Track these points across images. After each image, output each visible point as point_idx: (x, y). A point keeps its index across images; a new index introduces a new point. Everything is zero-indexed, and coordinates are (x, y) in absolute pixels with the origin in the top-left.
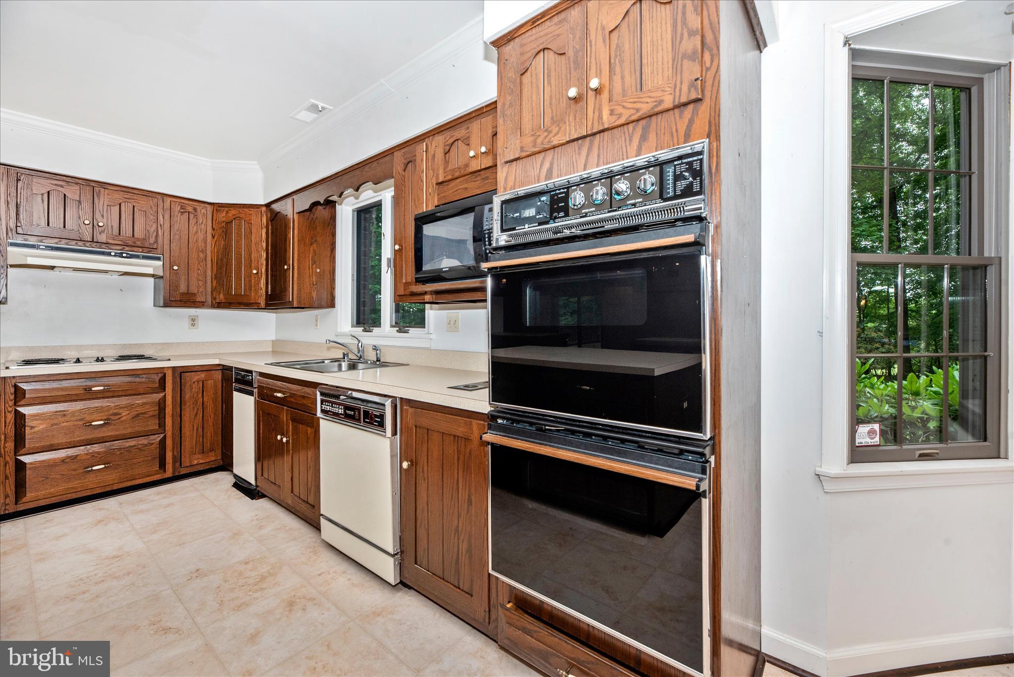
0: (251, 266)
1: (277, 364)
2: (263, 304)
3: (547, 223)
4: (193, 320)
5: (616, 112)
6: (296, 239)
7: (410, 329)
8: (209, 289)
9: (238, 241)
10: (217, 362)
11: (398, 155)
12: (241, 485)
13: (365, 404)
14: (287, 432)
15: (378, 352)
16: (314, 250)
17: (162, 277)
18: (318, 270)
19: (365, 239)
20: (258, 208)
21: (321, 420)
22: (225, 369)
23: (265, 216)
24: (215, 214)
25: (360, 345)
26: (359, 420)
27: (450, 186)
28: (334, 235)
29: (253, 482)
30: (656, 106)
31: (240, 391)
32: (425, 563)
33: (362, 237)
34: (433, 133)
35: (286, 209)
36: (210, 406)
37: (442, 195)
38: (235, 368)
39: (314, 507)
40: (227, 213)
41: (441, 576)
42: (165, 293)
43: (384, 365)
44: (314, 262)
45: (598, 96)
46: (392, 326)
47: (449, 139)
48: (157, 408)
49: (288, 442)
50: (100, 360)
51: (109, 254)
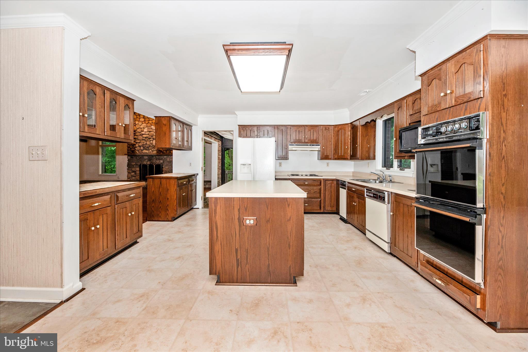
0: (345, 145)
1: (353, 180)
2: (349, 158)
3: (435, 136)
4: (328, 164)
5: (456, 101)
6: (360, 135)
7: (405, 169)
8: (333, 154)
9: (341, 137)
10: (335, 178)
11: (395, 104)
12: (342, 219)
13: (379, 193)
14: (356, 202)
15: (391, 177)
16: (367, 138)
17: (320, 151)
18: (369, 146)
19: (388, 131)
20: (348, 125)
21: (366, 198)
22: (338, 181)
23: (350, 127)
24: (334, 129)
25: (384, 174)
26: (377, 198)
27: (415, 116)
28: (375, 131)
29: (346, 218)
30: (468, 99)
31: (342, 188)
32: (398, 246)
33: (387, 131)
34: (408, 96)
35: (357, 123)
36: (333, 193)
37: (412, 119)
38: (340, 180)
39: (364, 227)
40: (338, 128)
41: (403, 251)
42: (321, 156)
43: (394, 182)
44: (367, 143)
45: (451, 95)
46: (398, 168)
47: (414, 98)
48: (319, 190)
49: (356, 205)
50: (306, 175)
51: (308, 145)
